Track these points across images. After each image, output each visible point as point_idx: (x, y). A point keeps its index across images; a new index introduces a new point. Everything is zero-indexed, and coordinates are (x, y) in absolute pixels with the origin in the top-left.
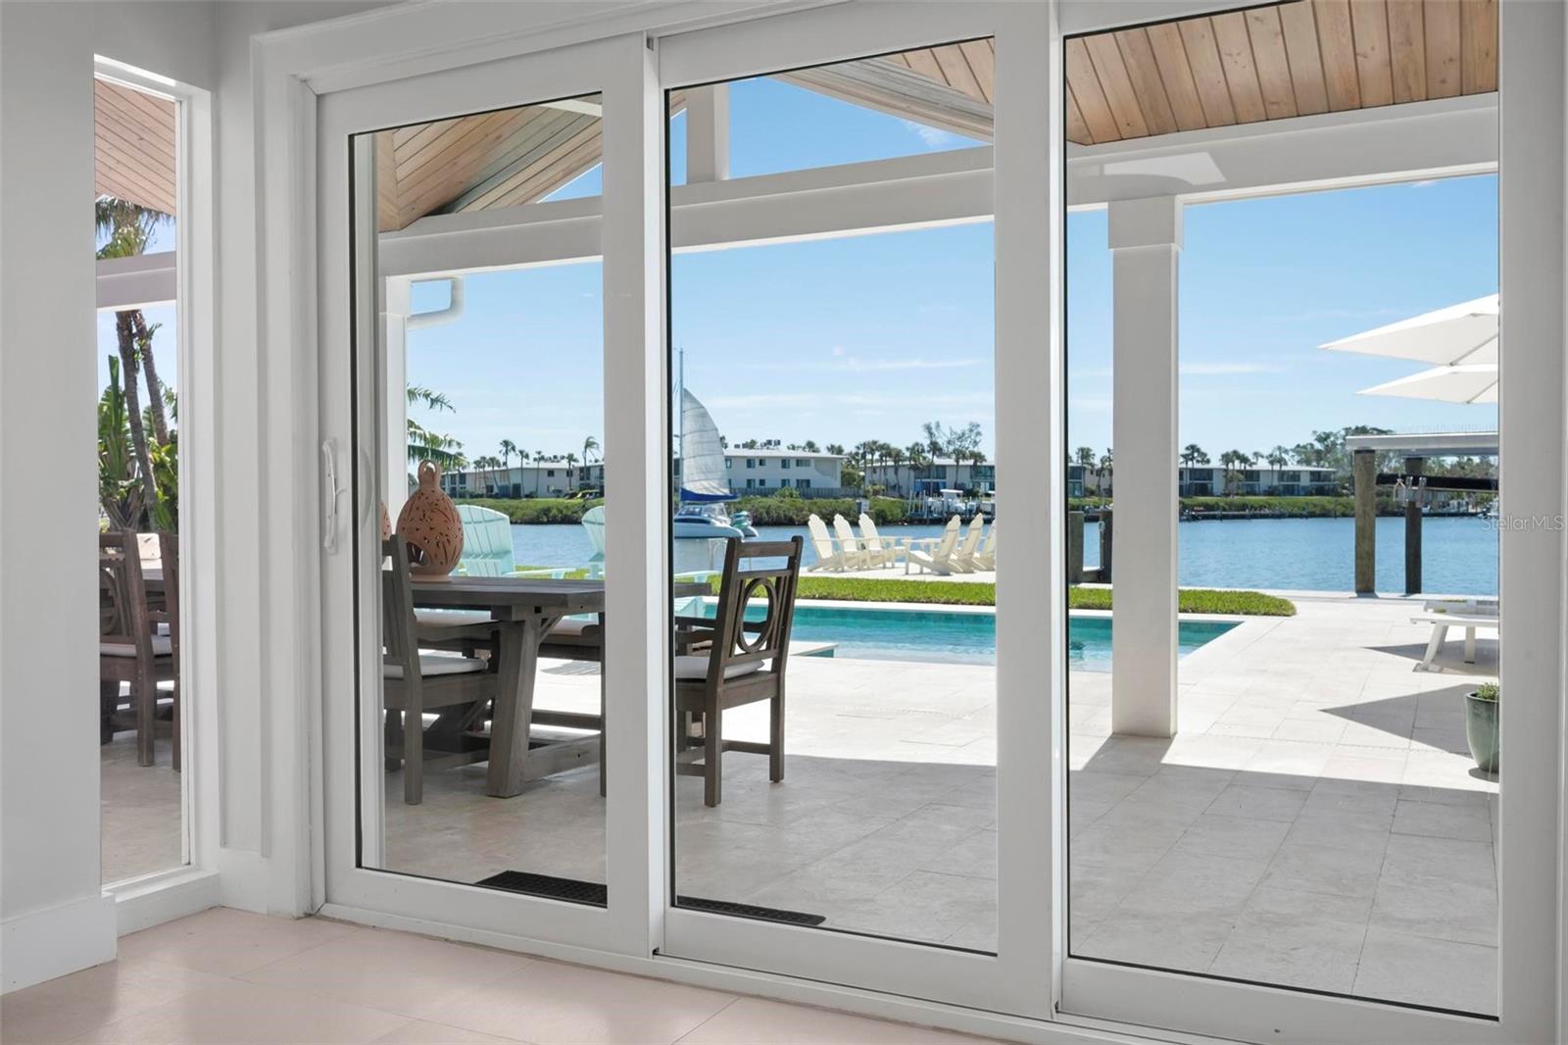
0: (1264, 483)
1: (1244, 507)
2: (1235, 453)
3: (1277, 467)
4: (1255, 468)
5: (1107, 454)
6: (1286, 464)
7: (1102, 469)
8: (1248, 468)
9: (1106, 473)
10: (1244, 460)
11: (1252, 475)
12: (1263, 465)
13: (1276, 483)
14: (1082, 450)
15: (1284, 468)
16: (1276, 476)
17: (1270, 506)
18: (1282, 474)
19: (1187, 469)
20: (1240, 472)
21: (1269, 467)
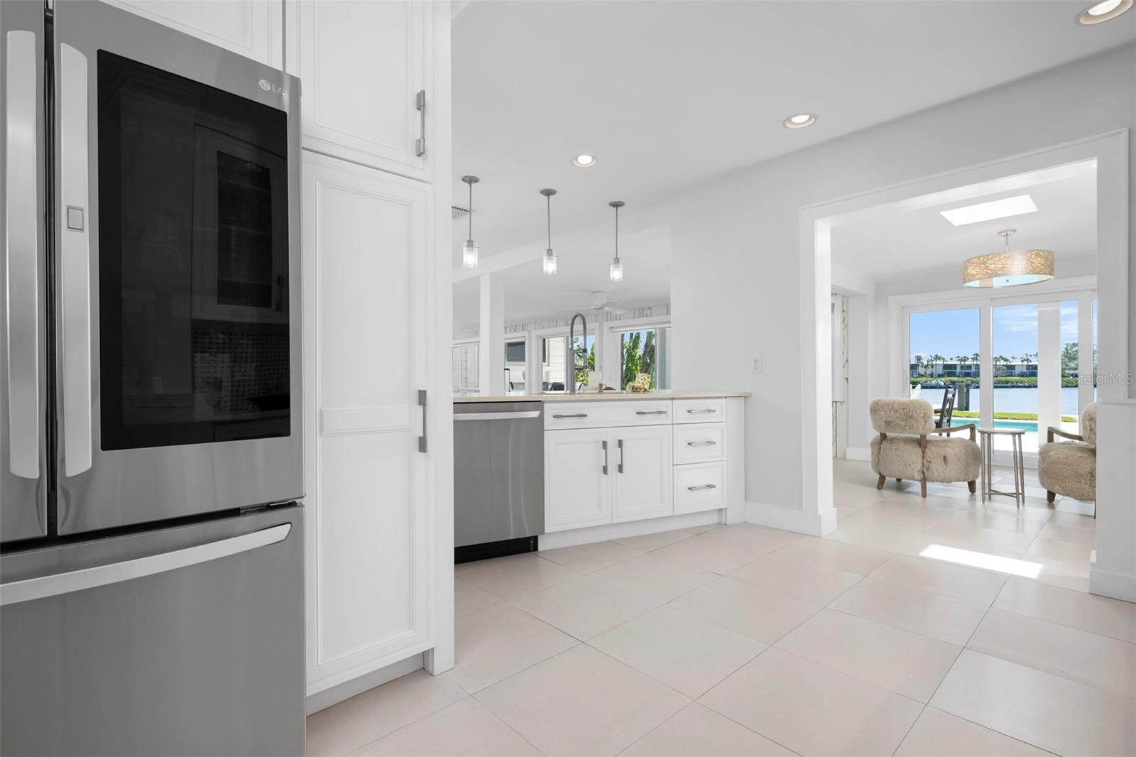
0: (1017, 371)
1: (1007, 382)
2: (1001, 356)
3: (1025, 363)
4: (1012, 364)
5: (930, 358)
6: (1031, 361)
7: (928, 365)
8: (1008, 364)
9: (930, 367)
10: (1006, 360)
11: (1013, 367)
12: (1016, 362)
13: (1025, 370)
14: (917, 356)
15: (1030, 363)
16: (1025, 367)
17: (1022, 382)
18: (1028, 367)
19: (973, 364)
20: (1005, 366)
21: (1021, 363)
